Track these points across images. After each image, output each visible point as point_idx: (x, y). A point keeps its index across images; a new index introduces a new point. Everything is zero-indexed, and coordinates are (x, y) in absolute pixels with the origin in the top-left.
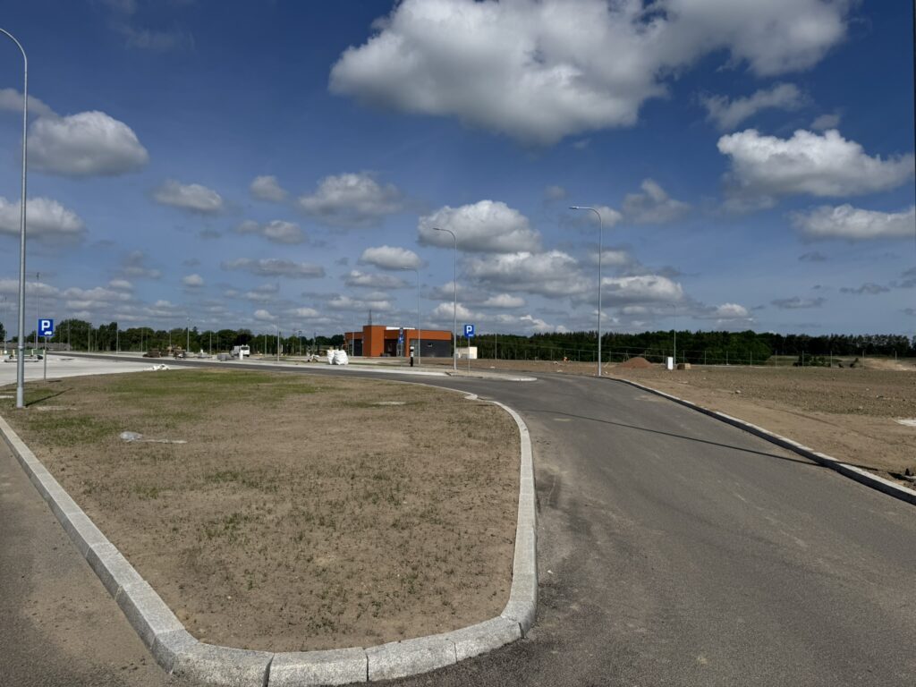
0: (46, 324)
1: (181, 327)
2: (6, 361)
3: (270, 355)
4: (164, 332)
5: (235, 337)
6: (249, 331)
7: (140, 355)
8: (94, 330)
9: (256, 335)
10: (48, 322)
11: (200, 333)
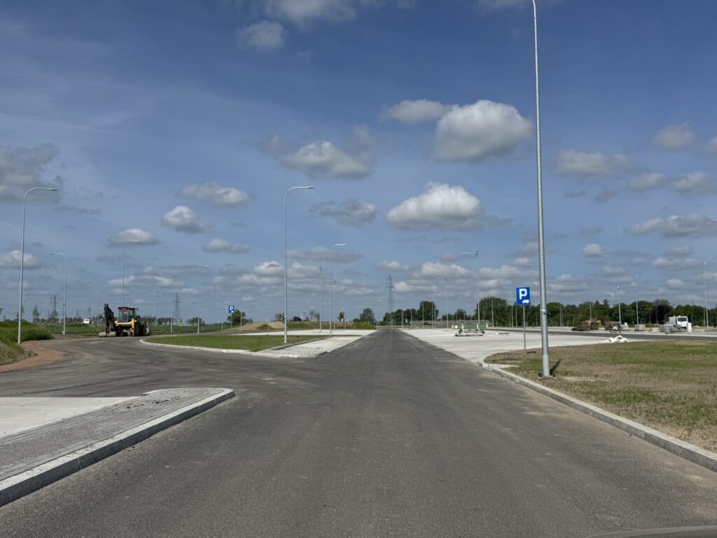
0: (523, 292)
1: (591, 301)
2: (457, 336)
3: (712, 328)
4: (574, 306)
5: (651, 309)
6: (666, 301)
7: (569, 329)
8: (510, 307)
9: (675, 307)
10: (525, 290)
11: (611, 306)
